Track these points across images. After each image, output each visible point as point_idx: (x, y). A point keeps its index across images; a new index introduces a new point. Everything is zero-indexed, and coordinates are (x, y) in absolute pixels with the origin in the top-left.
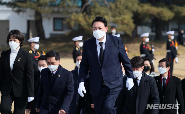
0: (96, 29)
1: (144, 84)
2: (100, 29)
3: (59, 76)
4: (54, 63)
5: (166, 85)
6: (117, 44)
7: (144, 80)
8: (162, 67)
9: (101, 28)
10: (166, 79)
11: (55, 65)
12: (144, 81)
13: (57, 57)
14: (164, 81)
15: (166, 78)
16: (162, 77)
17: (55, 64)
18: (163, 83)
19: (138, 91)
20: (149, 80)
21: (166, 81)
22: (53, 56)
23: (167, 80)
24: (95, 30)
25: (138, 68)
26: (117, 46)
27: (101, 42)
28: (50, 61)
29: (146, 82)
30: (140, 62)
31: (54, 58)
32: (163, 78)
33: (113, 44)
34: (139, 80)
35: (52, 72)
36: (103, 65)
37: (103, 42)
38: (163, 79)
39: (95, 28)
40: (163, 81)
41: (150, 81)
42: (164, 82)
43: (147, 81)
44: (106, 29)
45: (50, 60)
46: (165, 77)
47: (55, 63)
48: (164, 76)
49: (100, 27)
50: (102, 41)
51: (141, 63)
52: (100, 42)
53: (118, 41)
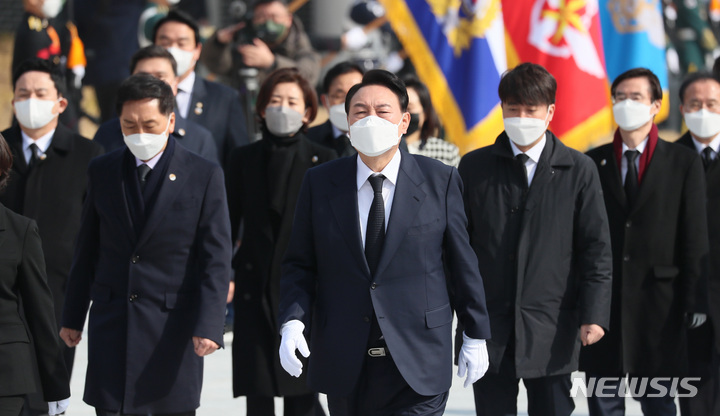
0: (367, 113)
1: (554, 179)
2: (380, 112)
3: (173, 177)
4: (152, 124)
5: (639, 177)
6: (441, 192)
7: (553, 162)
8: (636, 99)
9: (386, 109)
10: (638, 152)
11: (159, 134)
12: (555, 167)
13: (165, 103)
14: (629, 161)
15: (641, 148)
16: (621, 147)
17: (156, 128)
18: (624, 171)
19: (529, 206)
20: (573, 164)
21: (637, 162)
22: (153, 97)
23: (642, 155)
24: (362, 115)
25: (534, 108)
26: (442, 201)
27: (378, 174)
28: (136, 117)
29: (559, 172)
30: (543, 81)
31: (154, 104)
32: (626, 148)
33: (425, 188)
34: (533, 161)
35: (139, 163)
36: (381, 270)
37: (384, 177)
38: (627, 152)
39: (362, 110)
40: (624, 163)
41: (577, 168)
42: (629, 167)
43: (565, 168)
44: (404, 121)
45: (140, 113)
46: (634, 147)
47: (158, 124)
48: (631, 143)
49: (382, 106)
50: (384, 173)
51: (549, 89)
52: (371, 173)
53: (447, 179)
